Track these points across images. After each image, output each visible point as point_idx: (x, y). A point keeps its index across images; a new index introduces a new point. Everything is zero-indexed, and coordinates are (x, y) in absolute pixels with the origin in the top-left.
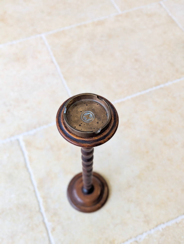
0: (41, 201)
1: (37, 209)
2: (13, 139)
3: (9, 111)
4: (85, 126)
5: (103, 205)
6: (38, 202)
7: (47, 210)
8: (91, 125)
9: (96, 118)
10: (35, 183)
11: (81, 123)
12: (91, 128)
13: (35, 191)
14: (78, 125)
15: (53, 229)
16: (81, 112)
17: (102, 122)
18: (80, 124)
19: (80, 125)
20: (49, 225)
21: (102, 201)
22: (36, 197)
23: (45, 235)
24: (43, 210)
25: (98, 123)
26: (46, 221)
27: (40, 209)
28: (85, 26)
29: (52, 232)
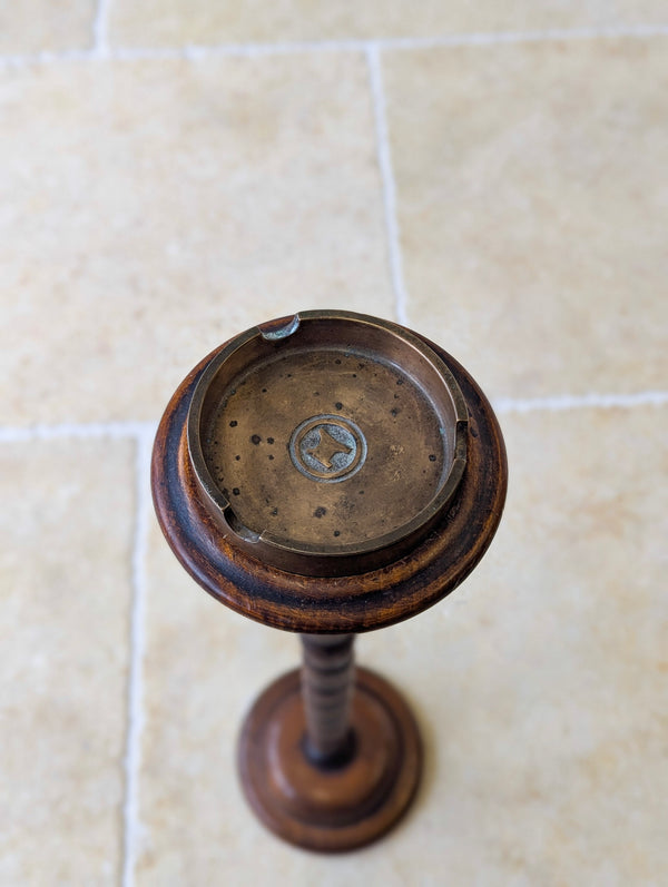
0: (140, 720)
1: (114, 750)
2: (118, 431)
3: (139, 315)
4: (267, 461)
6: (128, 721)
7: (151, 769)
8: (288, 486)
10: (142, 638)
11: (271, 441)
12: (268, 499)
13: (128, 672)
14: (251, 431)
15: (149, 860)
16: (339, 406)
17: (337, 534)
18: (265, 437)
19: (256, 440)
20: (137, 831)
22: (127, 696)
23: (108, 868)
24: (135, 761)
25: (321, 512)
26: (132, 811)
27: (124, 752)
28: (561, 47)
29: (138, 868)
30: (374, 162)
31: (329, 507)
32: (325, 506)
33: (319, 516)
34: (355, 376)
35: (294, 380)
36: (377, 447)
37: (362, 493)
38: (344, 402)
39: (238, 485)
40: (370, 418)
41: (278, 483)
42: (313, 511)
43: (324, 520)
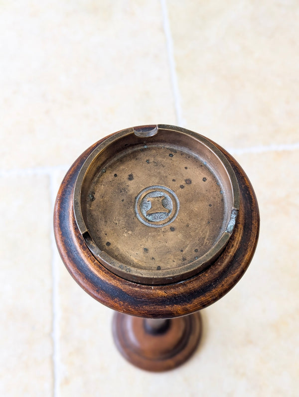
0: (59, 314)
1: (47, 329)
3: (48, 112)
4: (174, 177)
6: (53, 316)
7: (65, 337)
8: (154, 176)
9: (131, 195)
11: (182, 187)
12: (156, 164)
13: (52, 291)
14: (194, 183)
15: (67, 381)
16: (172, 229)
17: (116, 175)
18: (186, 186)
19: (189, 182)
22: (52, 303)
24: (57, 334)
25: (131, 177)
26: (57, 358)
30: (162, 30)
31: (130, 183)
32: (132, 181)
33: (129, 176)
34: (182, 251)
35: (204, 223)
36: (137, 226)
37: (123, 201)
38: (172, 233)
39: (174, 158)
40: (154, 236)
41: (160, 173)
42: (134, 175)
43: (126, 176)
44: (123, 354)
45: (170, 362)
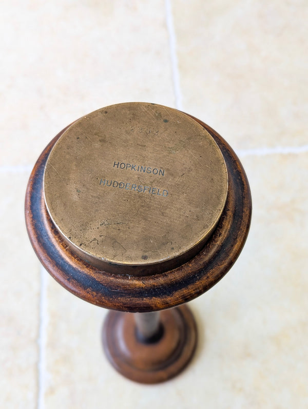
1: (33, 335)
5: (172, 376)
6: (40, 320)
13: (39, 295)
15: (52, 391)
20: (46, 377)
21: (172, 368)
22: (39, 308)
24: (44, 341)
26: (43, 366)
27: (38, 336)
29: (46, 395)
30: (165, 25)
44: (113, 364)
45: (162, 374)
